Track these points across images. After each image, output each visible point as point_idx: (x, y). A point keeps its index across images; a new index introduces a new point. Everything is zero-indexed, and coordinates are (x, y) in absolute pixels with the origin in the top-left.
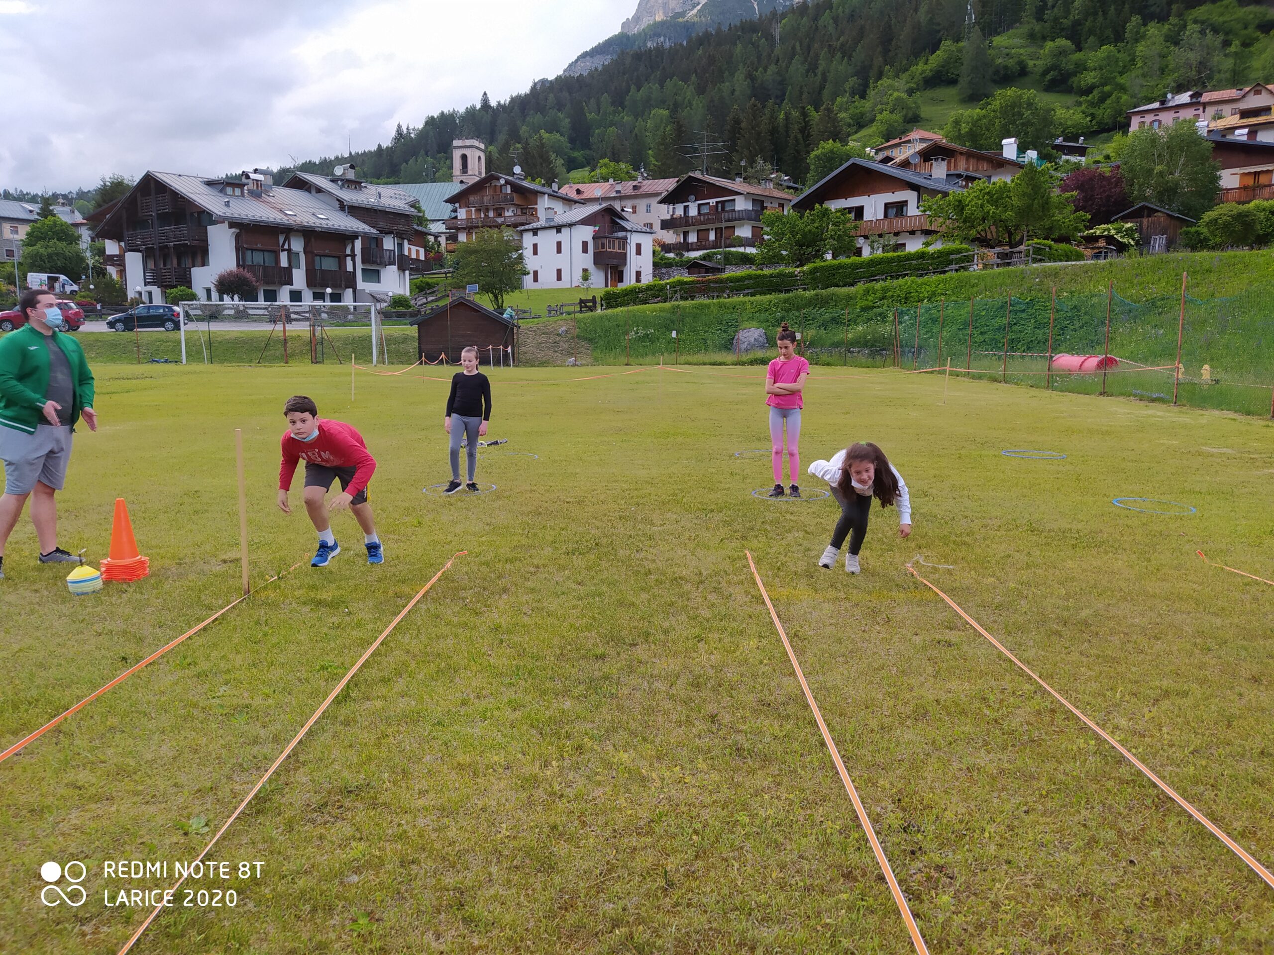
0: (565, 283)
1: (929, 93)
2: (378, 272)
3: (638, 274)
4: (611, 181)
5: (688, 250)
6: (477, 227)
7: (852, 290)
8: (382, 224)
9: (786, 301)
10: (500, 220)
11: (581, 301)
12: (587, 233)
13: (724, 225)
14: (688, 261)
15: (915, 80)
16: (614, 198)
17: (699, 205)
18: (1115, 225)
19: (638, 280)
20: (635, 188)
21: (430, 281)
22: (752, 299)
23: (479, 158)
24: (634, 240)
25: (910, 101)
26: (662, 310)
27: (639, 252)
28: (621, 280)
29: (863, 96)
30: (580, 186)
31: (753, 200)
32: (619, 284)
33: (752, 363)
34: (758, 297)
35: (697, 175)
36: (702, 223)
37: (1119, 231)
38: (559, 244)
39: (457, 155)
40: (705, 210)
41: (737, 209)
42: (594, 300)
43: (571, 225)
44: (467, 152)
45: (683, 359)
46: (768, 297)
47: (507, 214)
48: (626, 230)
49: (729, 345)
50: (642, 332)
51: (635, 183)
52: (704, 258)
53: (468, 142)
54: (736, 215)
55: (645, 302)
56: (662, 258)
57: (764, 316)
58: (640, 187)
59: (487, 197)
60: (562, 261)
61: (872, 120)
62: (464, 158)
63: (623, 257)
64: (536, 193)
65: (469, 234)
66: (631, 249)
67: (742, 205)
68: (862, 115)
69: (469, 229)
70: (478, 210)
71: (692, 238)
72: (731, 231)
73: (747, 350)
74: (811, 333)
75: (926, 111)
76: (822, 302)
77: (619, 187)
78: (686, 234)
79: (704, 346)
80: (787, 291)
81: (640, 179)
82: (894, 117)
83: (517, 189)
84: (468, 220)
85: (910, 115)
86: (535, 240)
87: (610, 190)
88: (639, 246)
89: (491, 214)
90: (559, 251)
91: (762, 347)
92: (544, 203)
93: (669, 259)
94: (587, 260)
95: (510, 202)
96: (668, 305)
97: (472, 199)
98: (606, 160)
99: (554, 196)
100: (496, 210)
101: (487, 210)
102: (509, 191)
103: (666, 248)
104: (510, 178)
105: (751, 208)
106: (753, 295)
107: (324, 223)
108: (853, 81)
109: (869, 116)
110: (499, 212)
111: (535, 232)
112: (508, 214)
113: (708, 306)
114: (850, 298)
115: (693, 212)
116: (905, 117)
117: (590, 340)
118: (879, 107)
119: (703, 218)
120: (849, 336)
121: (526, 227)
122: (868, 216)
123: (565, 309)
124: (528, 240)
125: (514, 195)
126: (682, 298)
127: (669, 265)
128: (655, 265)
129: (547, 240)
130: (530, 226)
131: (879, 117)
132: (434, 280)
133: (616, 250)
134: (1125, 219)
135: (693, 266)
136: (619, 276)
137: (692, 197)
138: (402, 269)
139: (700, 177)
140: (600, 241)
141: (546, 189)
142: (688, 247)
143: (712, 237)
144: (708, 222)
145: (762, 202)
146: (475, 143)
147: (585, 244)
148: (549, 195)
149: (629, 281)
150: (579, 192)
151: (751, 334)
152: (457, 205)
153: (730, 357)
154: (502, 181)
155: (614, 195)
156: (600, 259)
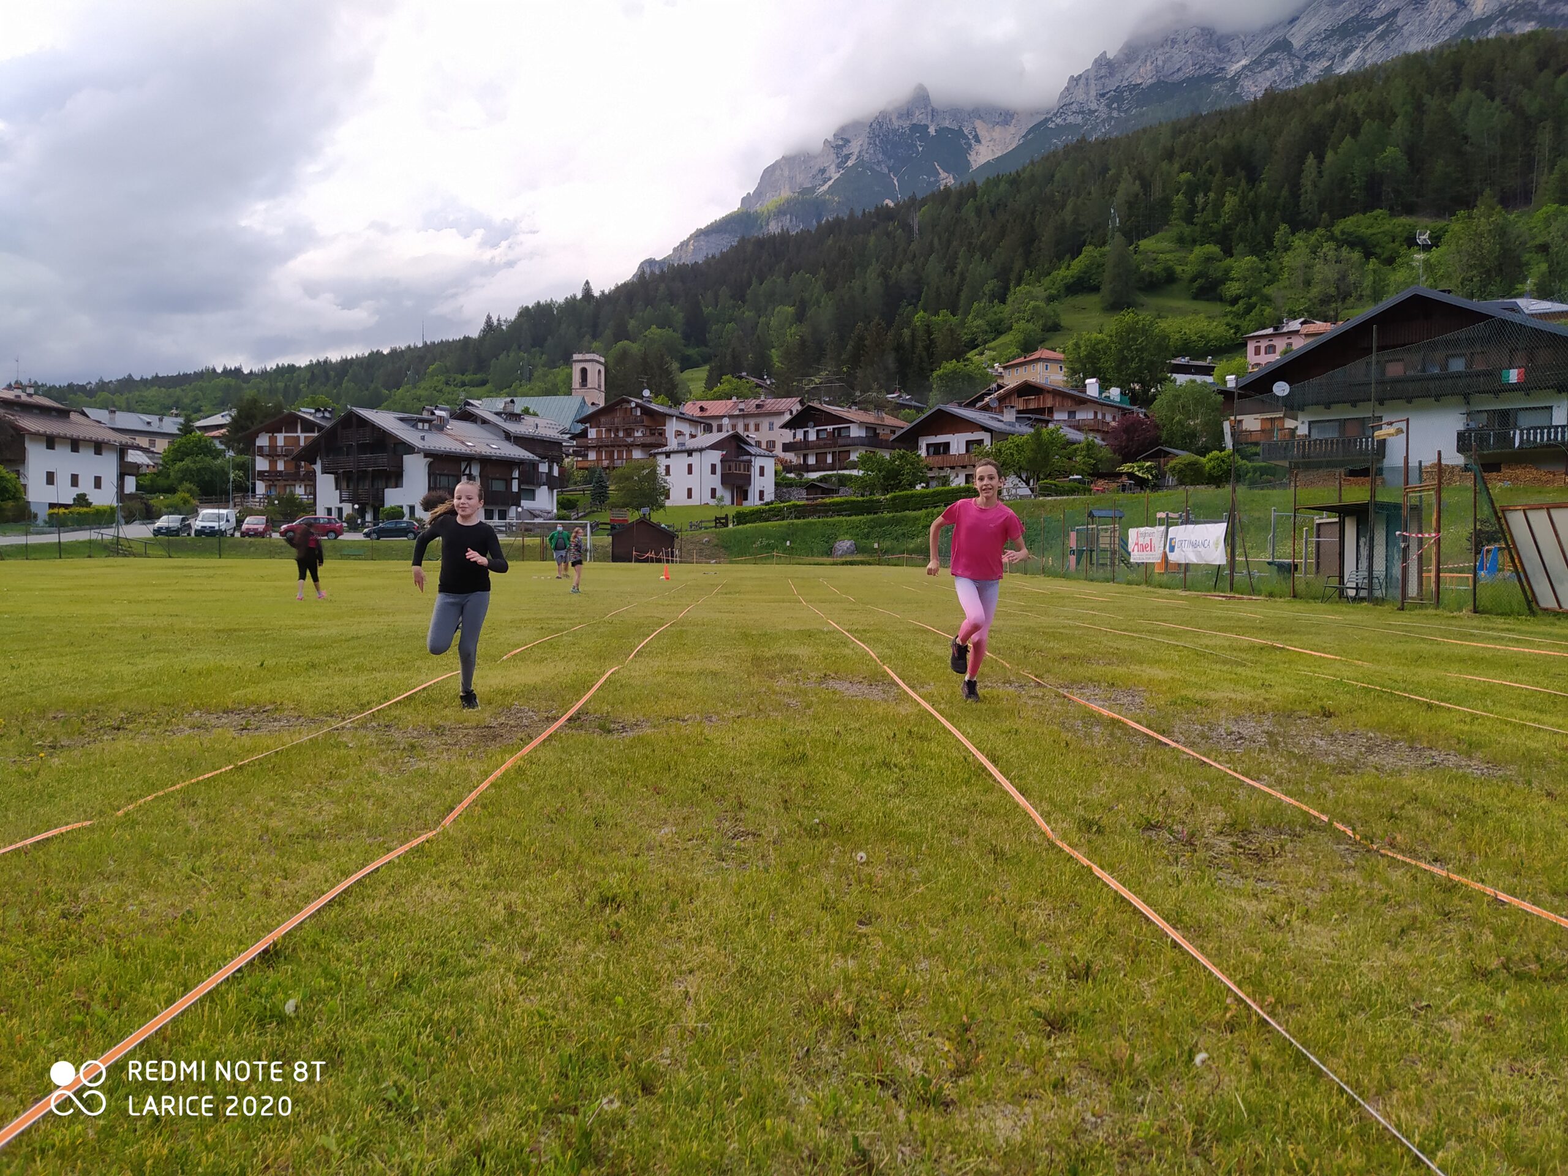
0: (695, 501)
1: (1070, 301)
2: (534, 491)
3: (762, 493)
4: (734, 399)
5: (808, 471)
6: (607, 446)
7: (920, 512)
8: (539, 451)
9: (872, 520)
10: (630, 440)
11: (717, 518)
12: (716, 457)
13: (837, 449)
14: (807, 483)
15: (1057, 285)
16: (738, 416)
17: (818, 431)
18: (1139, 464)
19: (761, 497)
20: (758, 406)
21: (571, 498)
22: (848, 518)
23: (599, 371)
24: (757, 463)
25: (1048, 310)
26: (780, 526)
27: (762, 474)
28: (746, 499)
29: (1003, 301)
30: (704, 404)
31: (867, 428)
32: (745, 503)
33: (843, 564)
34: (853, 518)
35: (816, 404)
36: (820, 447)
37: (1141, 468)
38: (690, 467)
39: (576, 369)
40: (823, 435)
41: (852, 435)
42: (726, 518)
43: (701, 450)
44: (587, 366)
45: (795, 561)
46: (860, 517)
47: (636, 434)
48: (751, 455)
49: (829, 552)
50: (765, 542)
51: (758, 402)
52: (822, 479)
53: (588, 356)
54: (849, 441)
55: (767, 520)
56: (784, 478)
57: (855, 531)
58: (763, 406)
59: (618, 418)
60: (693, 481)
61: (1010, 329)
62: (584, 371)
63: (748, 479)
64: (665, 416)
65: (599, 453)
66: (755, 471)
67: (856, 432)
68: (1001, 321)
69: (598, 448)
70: (609, 431)
71: (812, 460)
72: (846, 454)
73: (841, 556)
74: (887, 544)
75: (1065, 320)
76: (897, 522)
77: (742, 406)
78: (805, 457)
79: (811, 552)
80: (875, 513)
81: (762, 398)
82: (1030, 326)
83: (646, 411)
84: (599, 439)
85: (1050, 323)
86: (667, 462)
87: (733, 408)
88: (762, 469)
89: (621, 434)
90: (690, 472)
91: (852, 553)
92: (672, 427)
93: (789, 479)
94: (716, 481)
95: (639, 422)
96: (785, 522)
97: (603, 420)
98: (729, 376)
99: (682, 418)
100: (625, 430)
101: (617, 430)
102: (639, 414)
103: (788, 467)
104: (639, 401)
105: (863, 434)
106: (850, 515)
107: (498, 452)
108: (991, 285)
109: (1007, 323)
110: (629, 432)
111: (668, 455)
112: (638, 434)
113: (815, 524)
114: (917, 519)
115: (812, 437)
116: (1044, 325)
117: (726, 548)
118: (1017, 315)
119: (821, 443)
120: (912, 546)
121: (660, 450)
122: (953, 451)
123: (704, 524)
124: (662, 461)
125: (644, 417)
126: (796, 518)
127: (790, 484)
128: (777, 484)
129: (678, 463)
130: (664, 449)
131: (1015, 326)
132: (575, 497)
133: (742, 472)
134: (1146, 459)
135: (811, 487)
136: (744, 495)
137: (812, 424)
138: (551, 489)
139: (818, 406)
140: (727, 464)
141: (672, 411)
142: (808, 468)
143: (829, 460)
144: (825, 446)
145: (875, 429)
146: (596, 357)
147: (713, 467)
148: (677, 417)
149: (753, 502)
150: (702, 409)
151: (845, 544)
152: (588, 425)
153: (830, 560)
154: (633, 405)
155: (737, 413)
156: (725, 481)
